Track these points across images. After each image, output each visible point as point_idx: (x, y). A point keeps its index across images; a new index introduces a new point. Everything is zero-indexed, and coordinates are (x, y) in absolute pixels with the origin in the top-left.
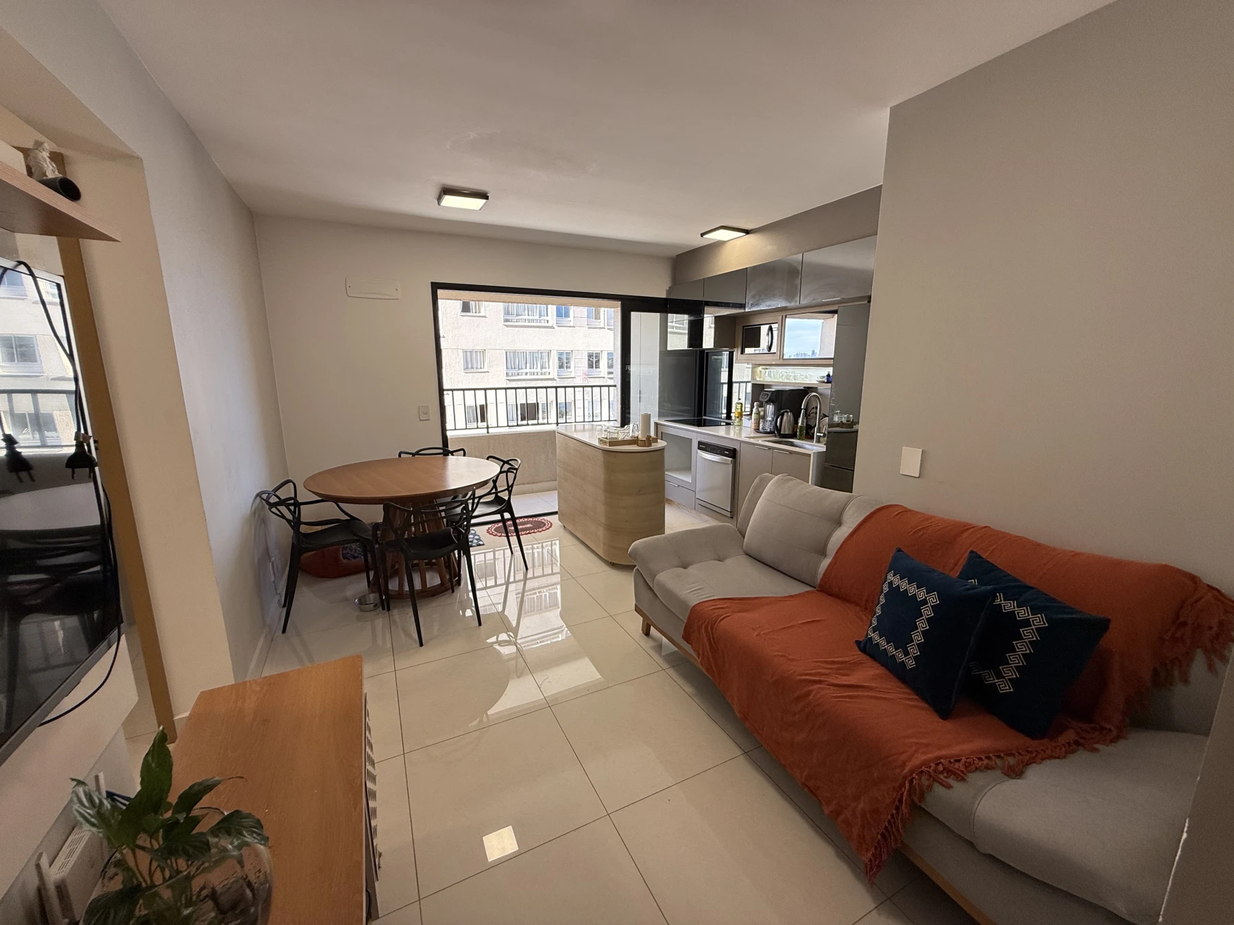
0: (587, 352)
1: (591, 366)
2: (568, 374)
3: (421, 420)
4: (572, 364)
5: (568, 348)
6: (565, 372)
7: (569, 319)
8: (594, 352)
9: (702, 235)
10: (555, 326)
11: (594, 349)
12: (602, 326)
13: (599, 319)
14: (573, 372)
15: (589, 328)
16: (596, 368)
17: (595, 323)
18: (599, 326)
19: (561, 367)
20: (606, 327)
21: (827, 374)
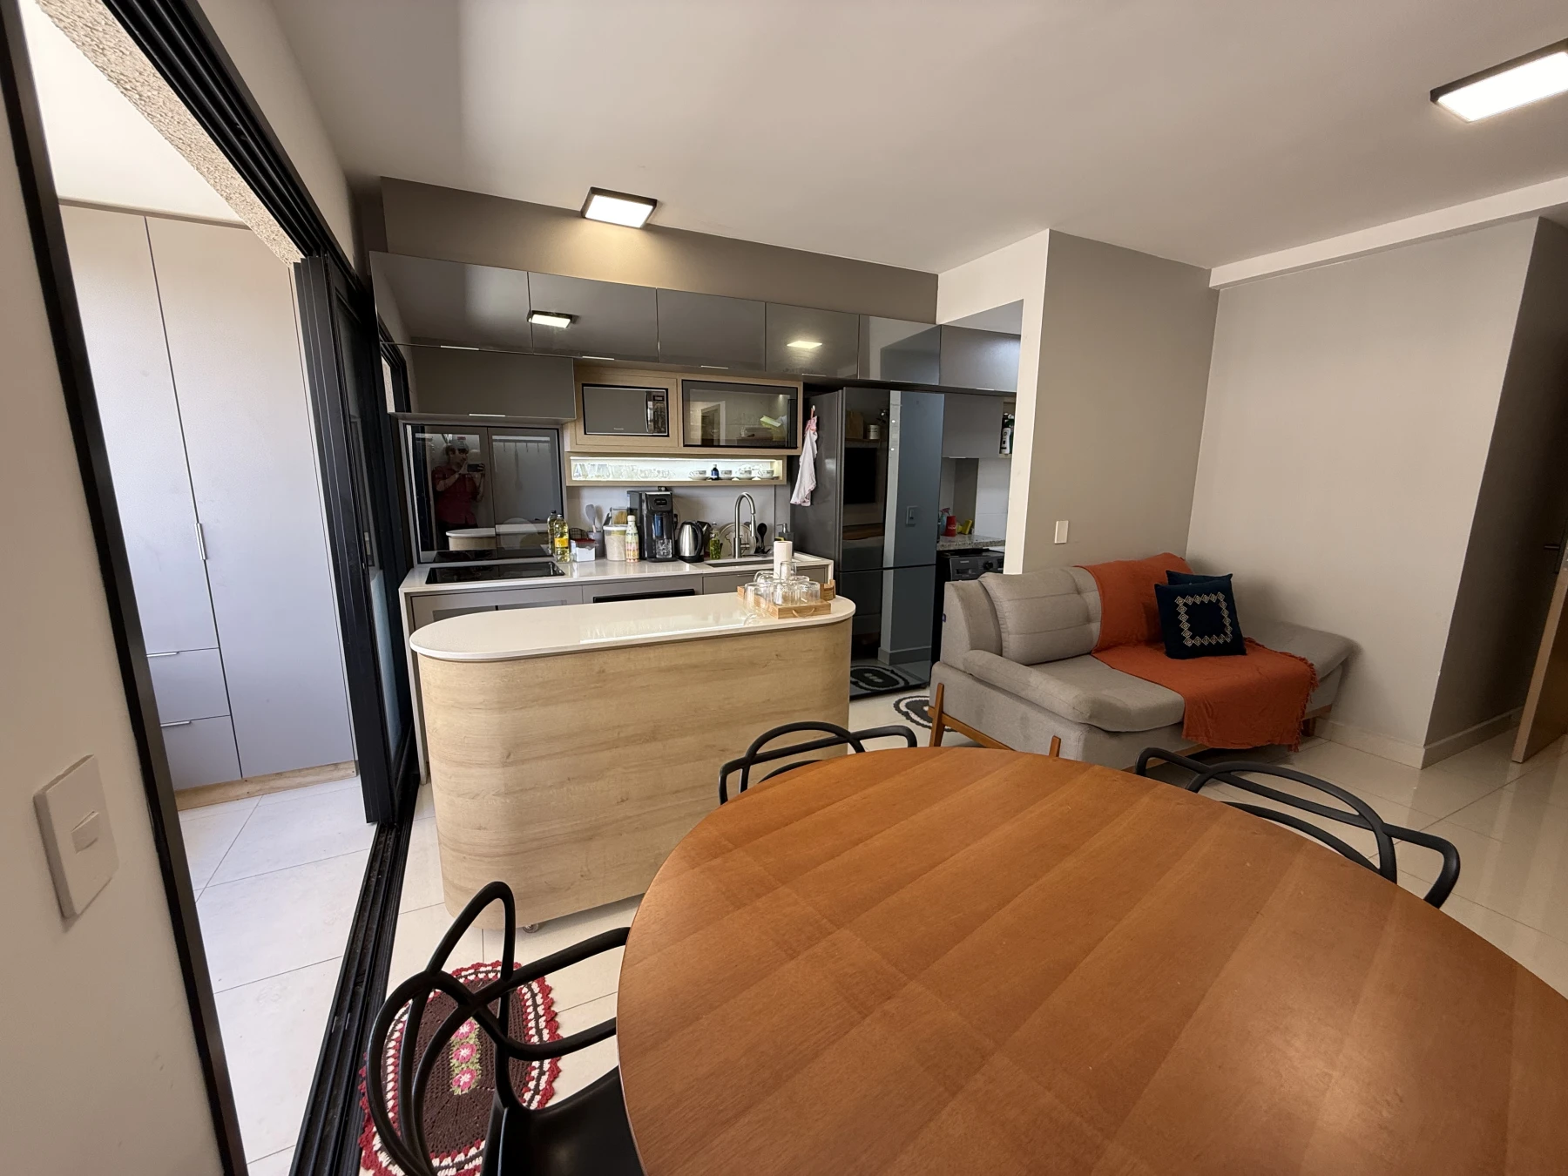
21: (712, 468)
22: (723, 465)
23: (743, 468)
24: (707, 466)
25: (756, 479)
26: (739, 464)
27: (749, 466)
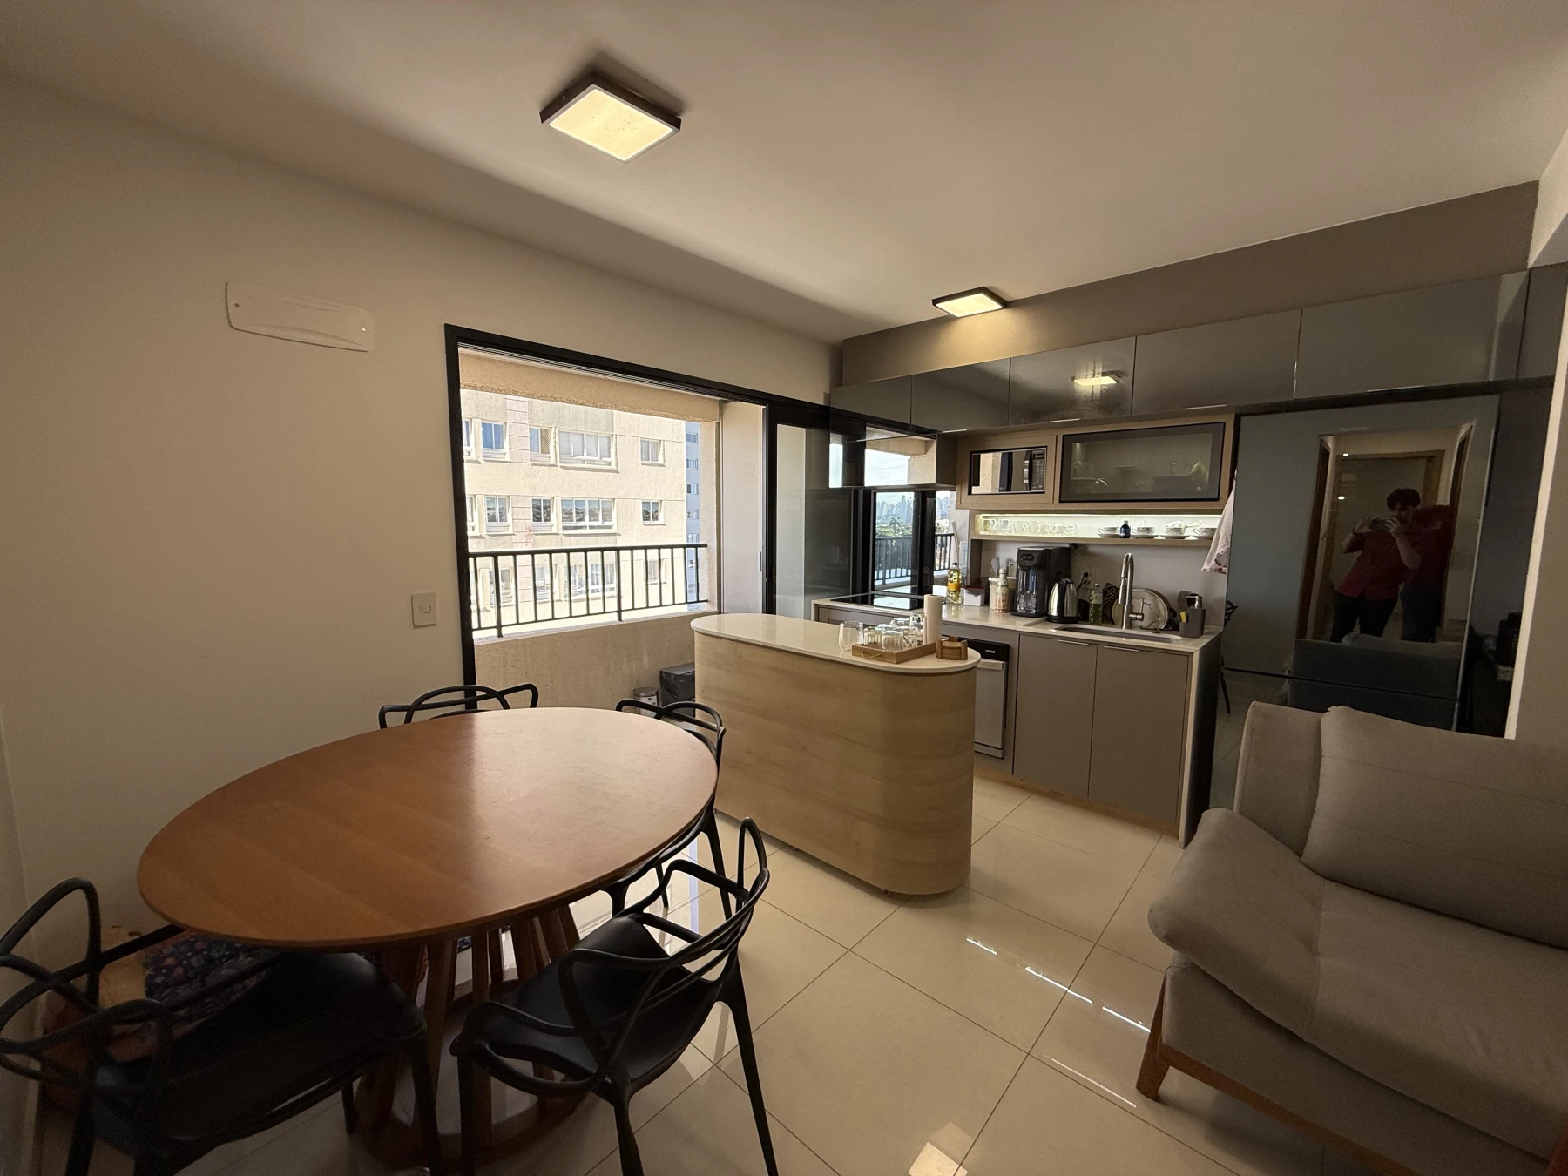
0: (531, 498)
1: (537, 518)
2: (503, 529)
3: (415, 627)
4: (509, 516)
5: (502, 493)
6: (497, 527)
7: (502, 451)
8: (542, 499)
9: (935, 302)
10: (481, 460)
11: (543, 495)
12: (552, 462)
13: (548, 453)
14: (511, 528)
15: (534, 465)
16: (545, 520)
17: (542, 458)
18: (547, 463)
19: (492, 519)
20: (559, 464)
21: (1123, 524)
22: (1137, 523)
23: (1170, 525)
24: (1117, 522)
25: (1191, 538)
26: (1166, 520)
27: (1179, 522)
